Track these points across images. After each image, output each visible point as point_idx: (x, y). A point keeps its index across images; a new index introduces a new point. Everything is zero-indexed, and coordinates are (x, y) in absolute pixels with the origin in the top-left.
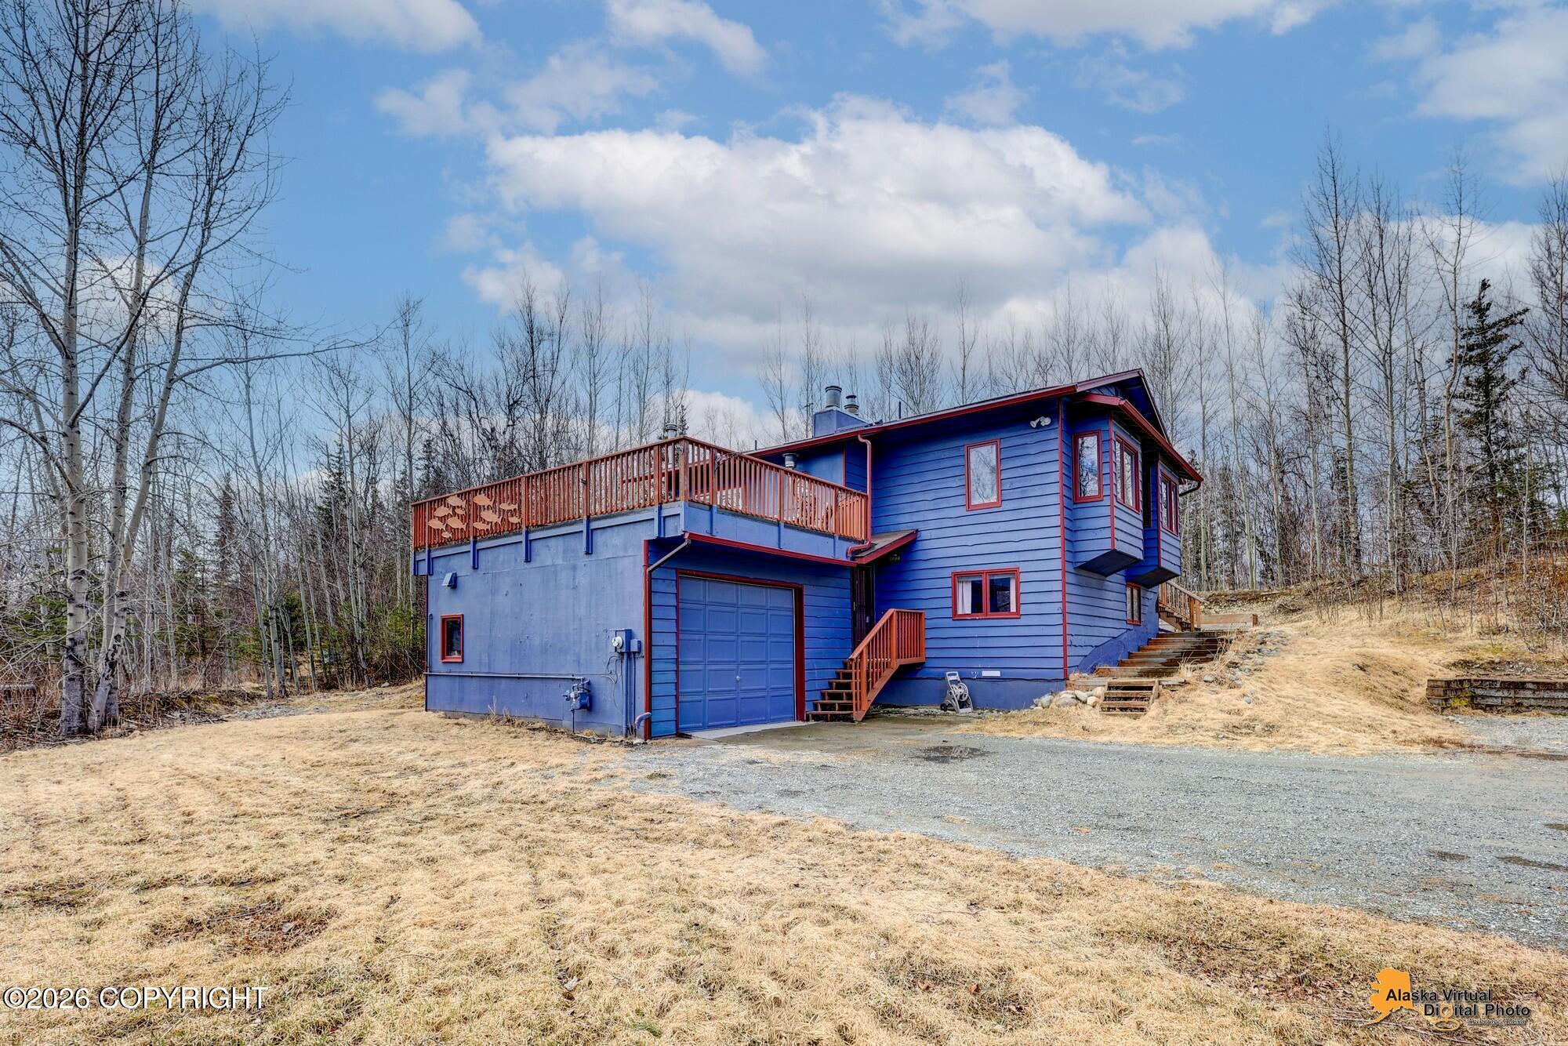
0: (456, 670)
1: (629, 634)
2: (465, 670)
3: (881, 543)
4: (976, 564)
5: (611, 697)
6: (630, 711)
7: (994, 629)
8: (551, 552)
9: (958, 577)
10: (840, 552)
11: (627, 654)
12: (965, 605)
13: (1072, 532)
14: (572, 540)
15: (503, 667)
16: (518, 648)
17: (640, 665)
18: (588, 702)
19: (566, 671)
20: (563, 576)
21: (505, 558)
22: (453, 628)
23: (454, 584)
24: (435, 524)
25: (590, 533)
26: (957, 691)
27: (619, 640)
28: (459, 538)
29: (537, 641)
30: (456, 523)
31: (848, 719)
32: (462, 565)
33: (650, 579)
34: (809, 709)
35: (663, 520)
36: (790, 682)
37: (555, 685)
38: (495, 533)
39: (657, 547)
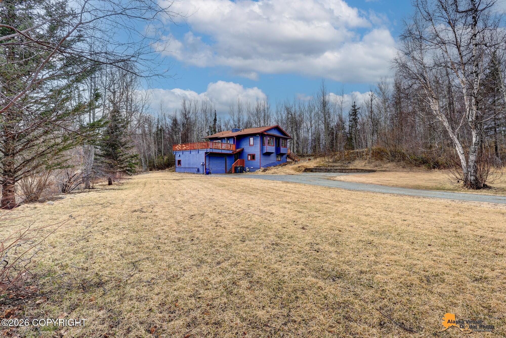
0: (180, 167)
1: (203, 163)
2: (181, 167)
3: (238, 150)
4: (251, 153)
5: (201, 170)
6: (203, 171)
7: (253, 162)
8: (193, 153)
9: (249, 155)
10: (231, 152)
11: (203, 165)
12: (249, 158)
13: (262, 149)
14: (196, 152)
15: (187, 166)
16: (189, 164)
17: (204, 166)
18: (198, 170)
19: (196, 167)
20: (195, 156)
21: (187, 153)
22: (179, 162)
23: (179, 156)
24: (176, 148)
25: (198, 151)
26: (247, 170)
27: (202, 163)
28: (180, 150)
29: (191, 163)
30: (180, 148)
31: (232, 173)
32: (181, 153)
33: (205, 157)
34: (227, 172)
35: (207, 150)
36: (224, 169)
37: (194, 169)
38: (185, 150)
39: (206, 153)
